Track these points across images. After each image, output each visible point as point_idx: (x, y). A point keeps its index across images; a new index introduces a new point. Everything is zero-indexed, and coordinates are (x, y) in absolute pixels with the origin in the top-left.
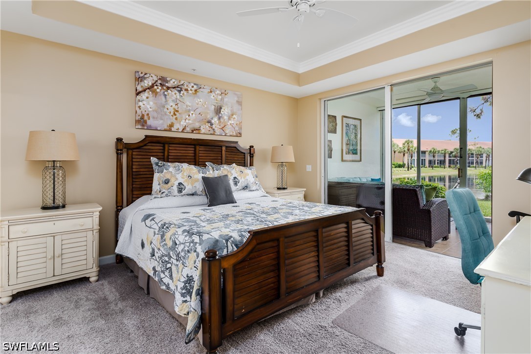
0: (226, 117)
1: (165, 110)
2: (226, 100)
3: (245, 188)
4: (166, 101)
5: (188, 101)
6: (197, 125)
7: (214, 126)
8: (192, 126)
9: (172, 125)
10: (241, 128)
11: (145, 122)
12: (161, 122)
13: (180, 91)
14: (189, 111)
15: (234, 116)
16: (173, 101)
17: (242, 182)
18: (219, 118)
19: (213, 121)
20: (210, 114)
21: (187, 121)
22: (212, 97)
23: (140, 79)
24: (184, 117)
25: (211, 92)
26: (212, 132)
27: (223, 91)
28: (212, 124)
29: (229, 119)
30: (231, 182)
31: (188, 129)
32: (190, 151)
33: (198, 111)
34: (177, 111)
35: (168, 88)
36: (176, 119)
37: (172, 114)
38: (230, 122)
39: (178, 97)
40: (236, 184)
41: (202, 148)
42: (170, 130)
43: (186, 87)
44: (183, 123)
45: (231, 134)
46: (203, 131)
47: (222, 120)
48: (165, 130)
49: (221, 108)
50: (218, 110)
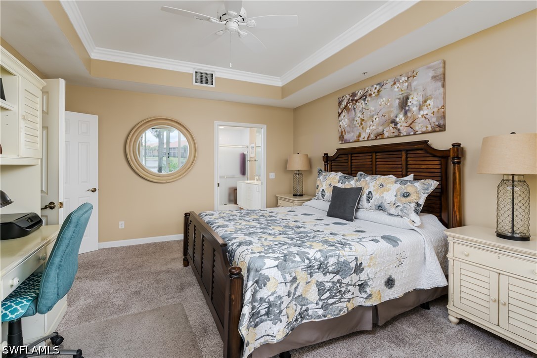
0: (415, 109)
1: (355, 122)
2: (414, 84)
4: (355, 114)
5: (372, 105)
6: (380, 129)
7: (399, 126)
8: (375, 132)
9: (359, 136)
10: (444, 117)
11: (343, 137)
12: (352, 134)
13: (364, 100)
14: (373, 116)
15: (429, 102)
16: (360, 111)
18: (406, 114)
19: (397, 120)
20: (394, 110)
21: (371, 128)
22: (396, 90)
23: (340, 103)
24: (369, 125)
25: (395, 83)
26: (396, 134)
27: (410, 74)
28: (396, 124)
29: (420, 109)
31: (372, 136)
32: (367, 160)
33: (381, 114)
34: (363, 120)
35: (357, 101)
36: (363, 128)
37: (359, 124)
38: (422, 113)
39: (364, 106)
41: (379, 156)
42: (358, 141)
43: (369, 92)
44: (368, 131)
45: (424, 129)
46: (386, 134)
47: (409, 114)
48: (355, 141)
49: (407, 98)
50: (404, 104)
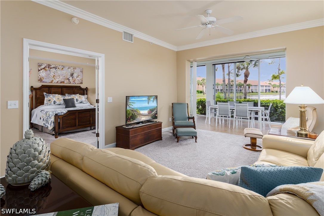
0: (75, 77)
1: (50, 76)
2: (75, 71)
3: (81, 102)
4: (50, 73)
5: (59, 72)
6: (63, 80)
7: (70, 81)
8: (61, 81)
9: (52, 81)
10: (82, 81)
11: (42, 80)
12: (48, 80)
13: (56, 69)
14: (60, 75)
15: (79, 77)
16: (53, 72)
17: (80, 100)
18: (73, 78)
19: (70, 79)
20: (69, 76)
21: (59, 79)
22: (69, 70)
23: (40, 66)
24: (57, 78)
25: (69, 68)
26: (69, 83)
27: (74, 68)
28: (69, 80)
29: (77, 77)
30: (75, 101)
31: (59, 82)
32: (60, 90)
33: (63, 76)
34: (55, 76)
35: (51, 68)
36: (54, 79)
37: (53, 77)
38: (77, 79)
39: (55, 71)
40: (77, 101)
41: (65, 89)
42: (52, 83)
43: (58, 67)
44: (57, 80)
45: (78, 83)
46: (65, 82)
47: (74, 78)
48: (50, 83)
49: (73, 74)
50: (72, 75)
